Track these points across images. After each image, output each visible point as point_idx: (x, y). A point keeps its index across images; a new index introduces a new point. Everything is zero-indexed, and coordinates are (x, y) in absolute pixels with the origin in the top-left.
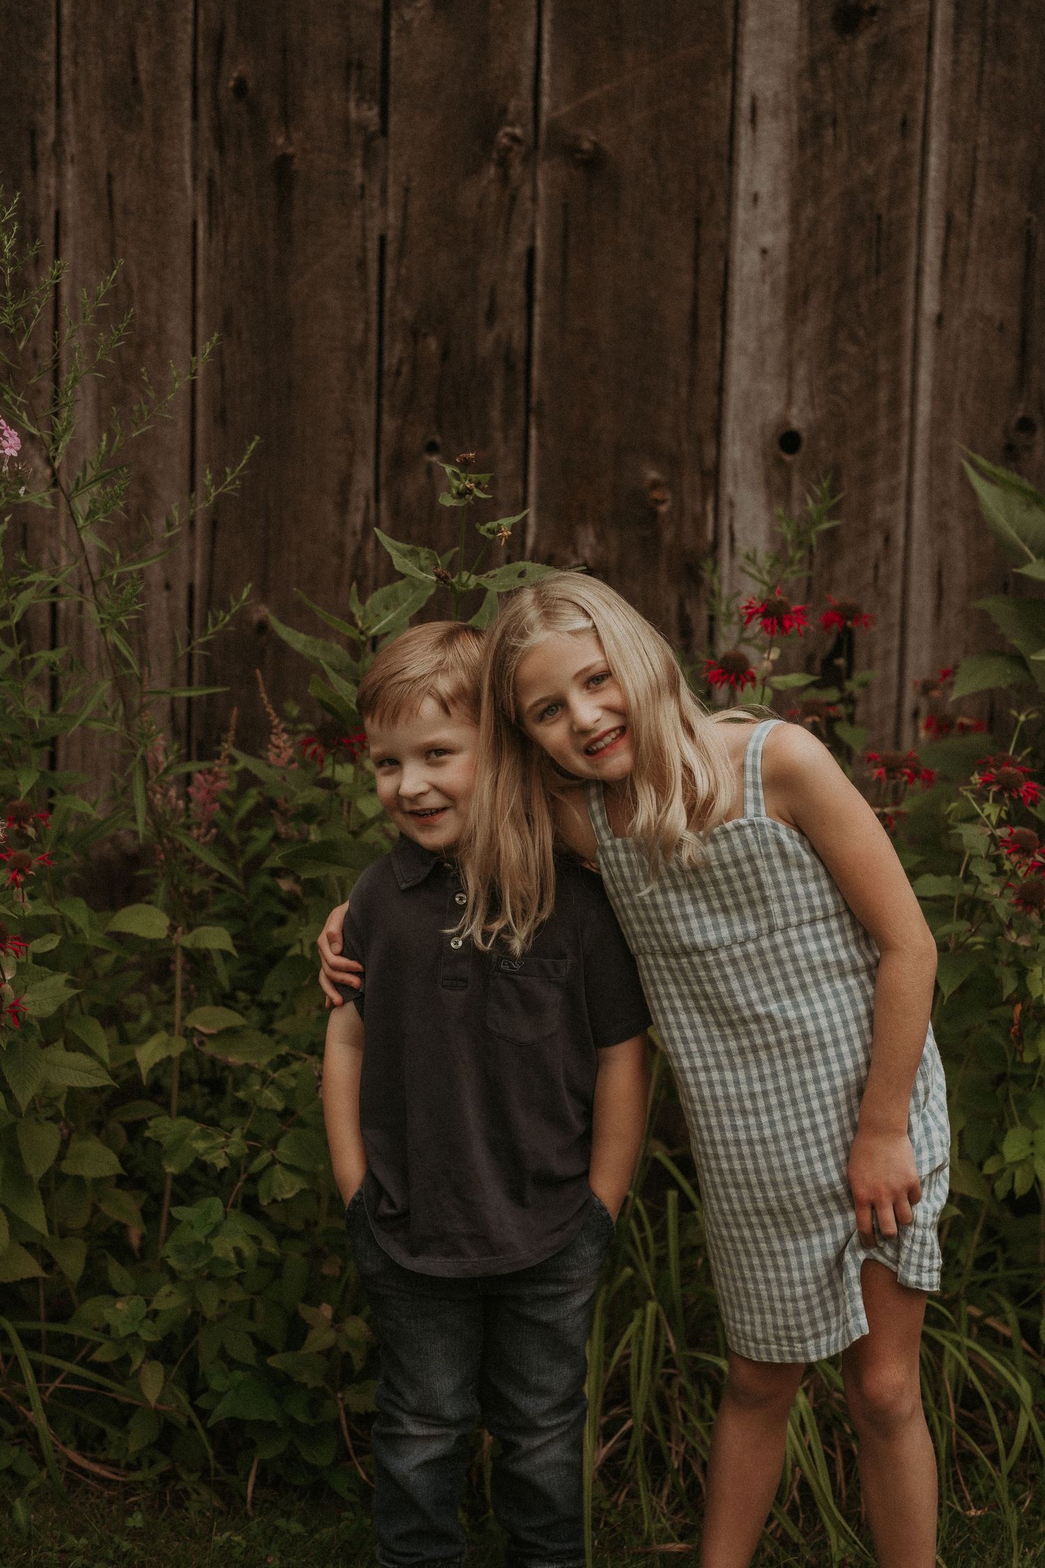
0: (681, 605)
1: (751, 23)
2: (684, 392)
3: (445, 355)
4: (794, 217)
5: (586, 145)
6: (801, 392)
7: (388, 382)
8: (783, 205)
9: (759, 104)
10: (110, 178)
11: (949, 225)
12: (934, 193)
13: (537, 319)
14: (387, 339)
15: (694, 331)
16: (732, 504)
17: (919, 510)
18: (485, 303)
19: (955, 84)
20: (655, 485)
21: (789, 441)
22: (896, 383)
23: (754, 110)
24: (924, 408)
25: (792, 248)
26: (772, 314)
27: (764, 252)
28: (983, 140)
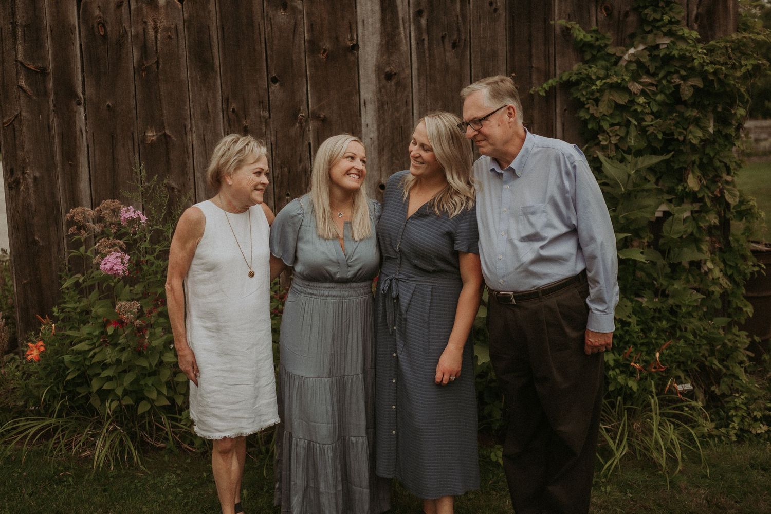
1: (362, 81)
3: (289, 172)
4: (378, 129)
5: (322, 116)
6: (384, 174)
7: (275, 180)
8: (375, 127)
19: (420, 90)
23: (365, 103)
25: (378, 137)
26: (374, 155)
27: (371, 139)
28: (428, 104)
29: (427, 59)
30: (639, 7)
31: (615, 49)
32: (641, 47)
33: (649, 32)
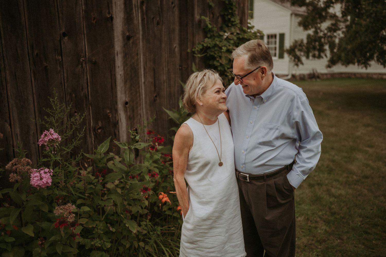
0: (114, 131)
1: (116, 40)
2: (111, 98)
3: (76, 96)
4: (124, 69)
5: (94, 60)
6: (127, 96)
8: (122, 68)
9: (118, 52)
10: (15, 72)
11: (144, 69)
12: (142, 64)
13: (89, 89)
14: (67, 96)
15: (112, 88)
16: (120, 114)
17: (144, 111)
18: (81, 88)
19: (143, 47)
20: (109, 113)
21: (126, 103)
22: (140, 93)
23: (117, 53)
24: (144, 96)
25: (124, 73)
26: (122, 85)
27: (120, 75)
28: (147, 55)
29: (146, 30)
30: (225, 14)
31: (221, 33)
32: (229, 33)
33: (231, 27)
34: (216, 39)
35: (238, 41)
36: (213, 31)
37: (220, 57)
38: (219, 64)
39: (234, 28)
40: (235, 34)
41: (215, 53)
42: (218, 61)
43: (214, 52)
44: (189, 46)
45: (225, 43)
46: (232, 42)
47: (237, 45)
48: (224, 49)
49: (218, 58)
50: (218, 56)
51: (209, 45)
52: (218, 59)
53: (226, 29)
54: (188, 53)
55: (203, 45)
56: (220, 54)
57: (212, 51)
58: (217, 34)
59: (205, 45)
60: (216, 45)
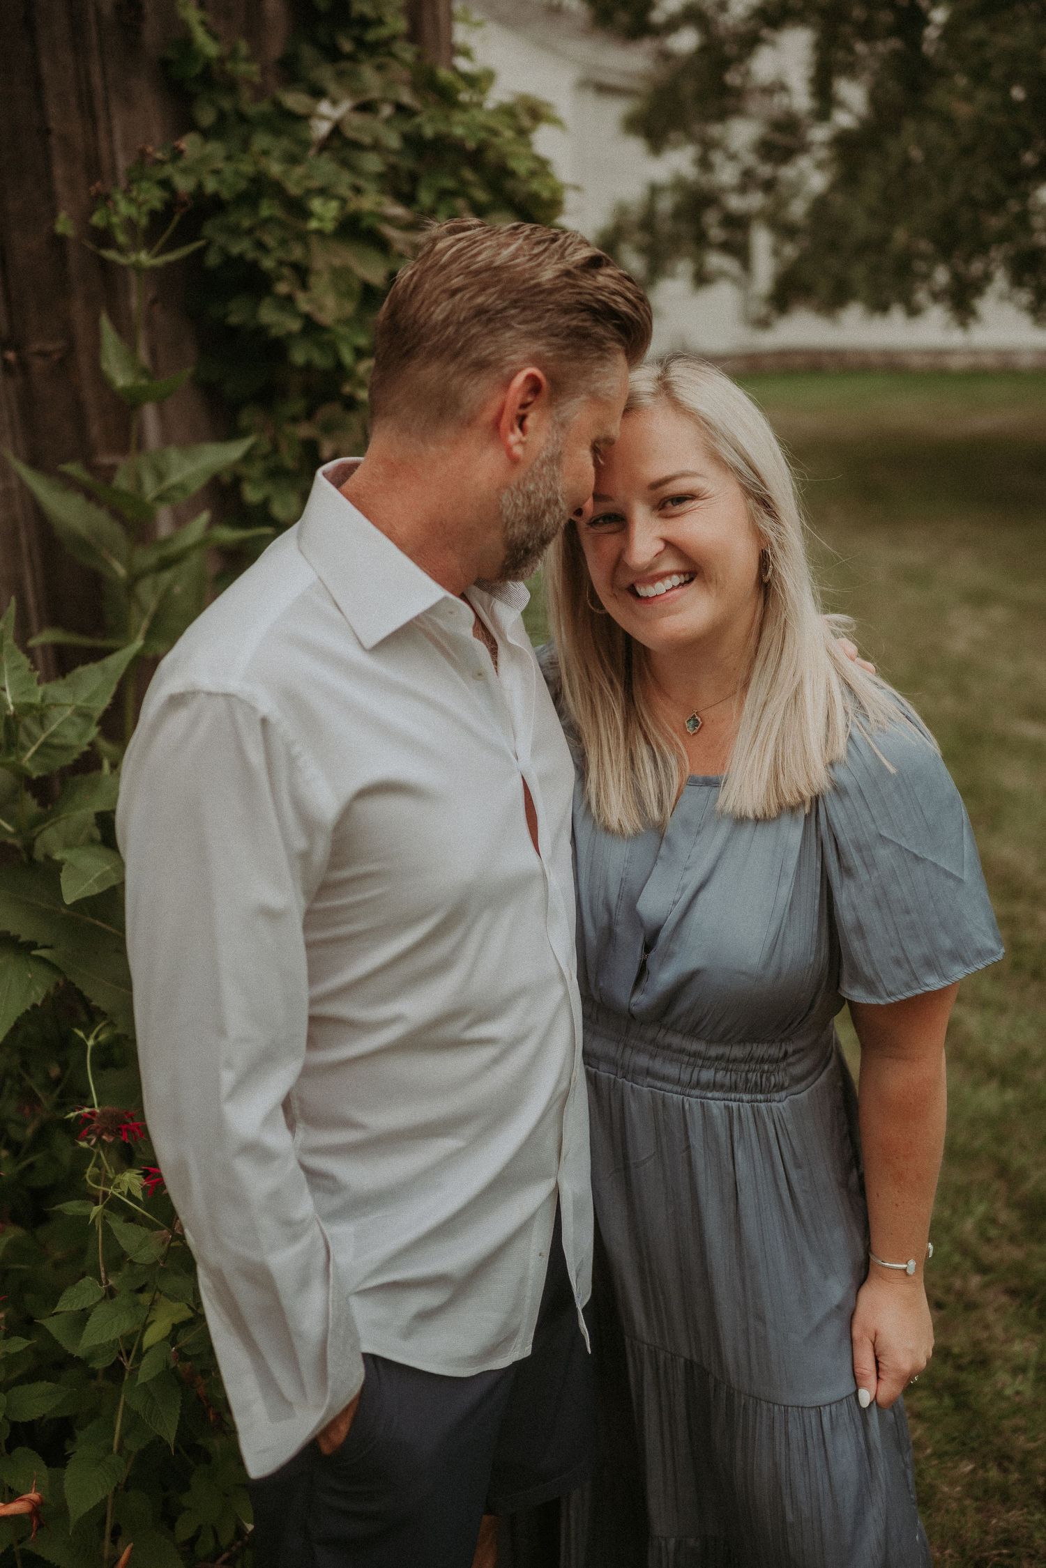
31: (294, 101)
32: (346, 105)
33: (351, 58)
34: (261, 141)
35: (407, 163)
36: (231, 86)
37: (302, 273)
38: (295, 325)
39: (380, 68)
40: (387, 110)
41: (261, 246)
42: (287, 302)
43: (250, 231)
44: (60, 187)
45: (324, 169)
46: (372, 163)
47: (406, 188)
48: (325, 212)
49: (280, 278)
50: (281, 263)
51: (211, 185)
52: (282, 288)
53: (325, 74)
54: (58, 242)
55: (166, 184)
56: (297, 253)
57: (235, 232)
58: (265, 106)
59: (184, 184)
60: (260, 187)
